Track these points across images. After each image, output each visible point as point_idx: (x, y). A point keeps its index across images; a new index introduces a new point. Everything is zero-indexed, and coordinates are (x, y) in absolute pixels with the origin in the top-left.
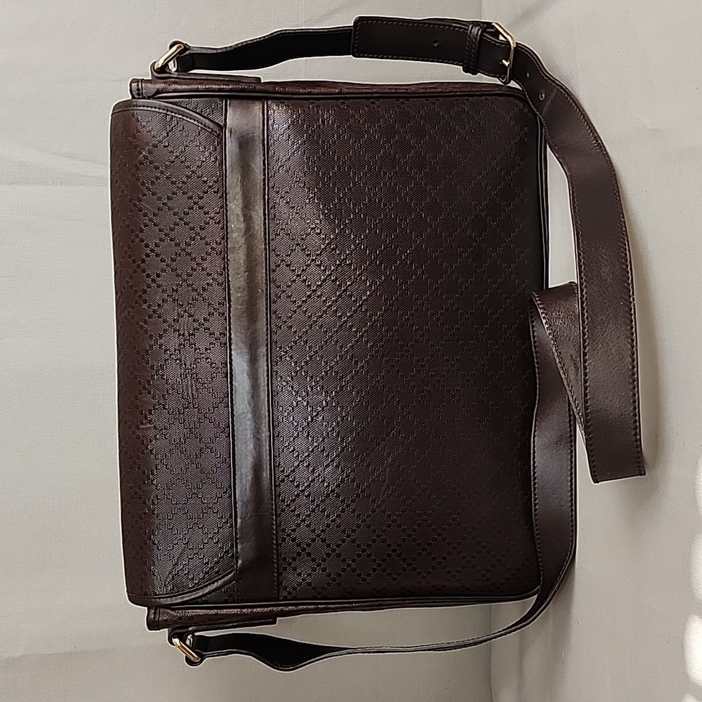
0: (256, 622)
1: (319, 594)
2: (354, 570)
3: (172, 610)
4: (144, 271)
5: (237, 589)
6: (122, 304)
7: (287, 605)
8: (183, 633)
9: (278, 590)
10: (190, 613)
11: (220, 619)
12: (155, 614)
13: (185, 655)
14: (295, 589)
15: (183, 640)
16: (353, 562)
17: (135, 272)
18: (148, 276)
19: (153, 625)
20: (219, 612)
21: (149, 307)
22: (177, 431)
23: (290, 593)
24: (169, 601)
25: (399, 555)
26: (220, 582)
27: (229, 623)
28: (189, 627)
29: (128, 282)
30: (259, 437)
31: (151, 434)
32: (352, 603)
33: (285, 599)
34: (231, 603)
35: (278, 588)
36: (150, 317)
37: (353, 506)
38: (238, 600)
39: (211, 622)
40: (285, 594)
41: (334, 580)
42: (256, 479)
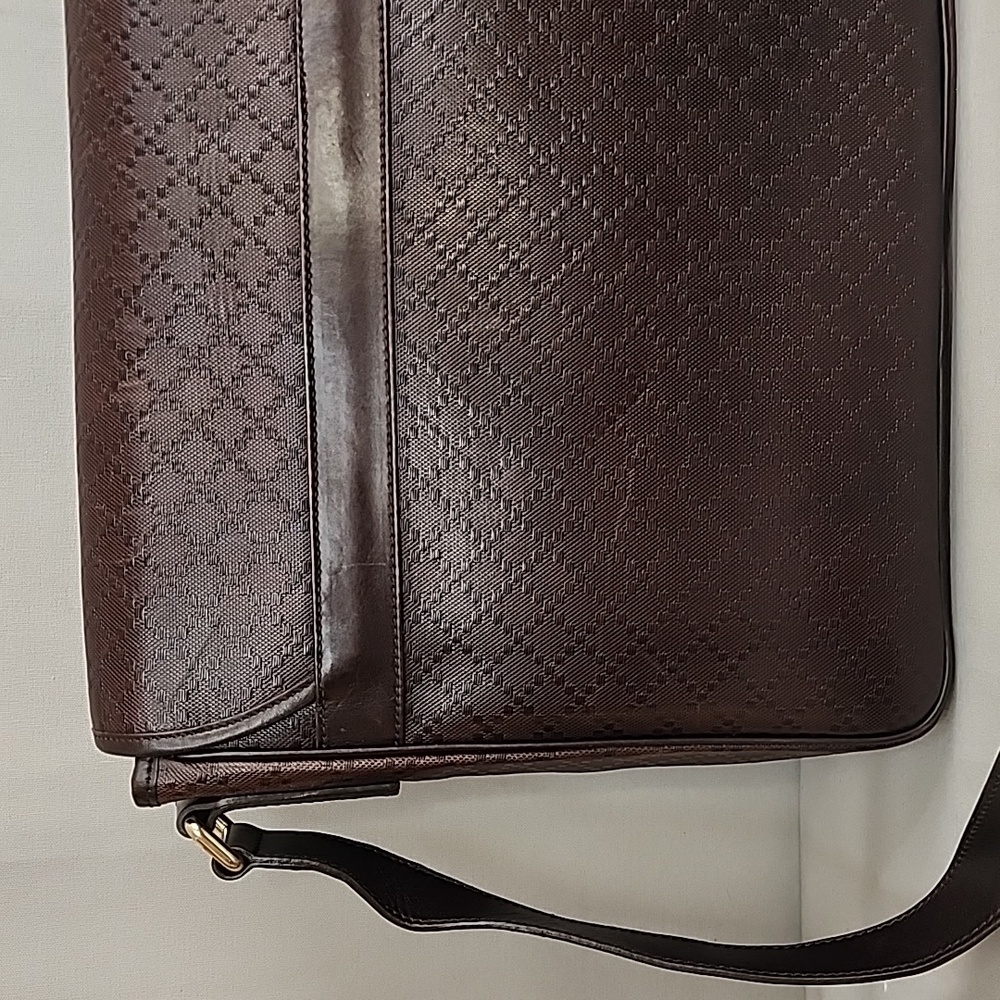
0: (358, 789)
1: (488, 730)
2: (560, 681)
3: (186, 761)
4: (126, 57)
5: (320, 720)
6: (83, 132)
7: (421, 754)
8: (208, 812)
9: (404, 723)
10: (223, 769)
11: (285, 782)
12: (149, 770)
13: (212, 857)
14: (437, 721)
15: (208, 827)
16: (558, 663)
17: (108, 60)
18: (135, 67)
19: (145, 795)
20: (283, 766)
21: (138, 132)
22: (196, 393)
23: (427, 730)
24: (179, 744)
25: (652, 651)
26: (285, 706)
27: (303, 791)
28: (219, 798)
29: (93, 83)
30: (366, 405)
31: (142, 399)
32: (554, 749)
33: (418, 741)
34: (306, 749)
35: (404, 719)
36: (139, 152)
37: (561, 546)
38: (321, 743)
39: (265, 789)
40: (419, 730)
41: (518, 701)
42: (361, 492)
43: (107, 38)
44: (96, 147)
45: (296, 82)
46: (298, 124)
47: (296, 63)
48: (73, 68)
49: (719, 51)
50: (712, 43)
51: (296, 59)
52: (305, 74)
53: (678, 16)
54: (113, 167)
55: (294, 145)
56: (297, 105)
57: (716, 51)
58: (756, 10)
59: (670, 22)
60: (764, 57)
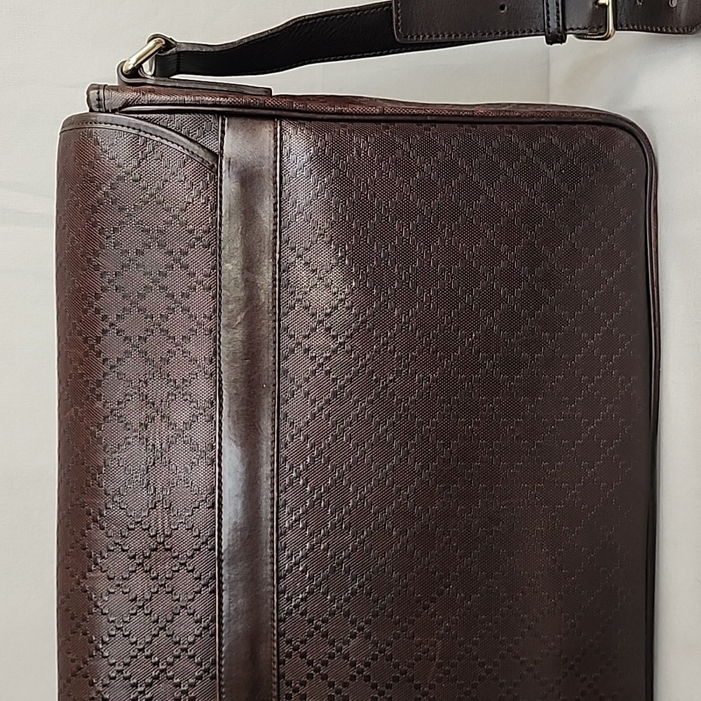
4: (100, 355)
17: (87, 355)
18: (105, 362)
21: (105, 406)
29: (75, 369)
42: (252, 654)
43: (85, 341)
44: (76, 411)
45: (216, 376)
46: (216, 404)
47: (216, 364)
48: (61, 353)
49: (501, 358)
50: (496, 354)
51: (216, 361)
52: (222, 373)
53: (474, 335)
54: (88, 428)
55: (213, 418)
56: (216, 392)
57: (498, 359)
58: (526, 331)
59: (468, 339)
60: (531, 362)
